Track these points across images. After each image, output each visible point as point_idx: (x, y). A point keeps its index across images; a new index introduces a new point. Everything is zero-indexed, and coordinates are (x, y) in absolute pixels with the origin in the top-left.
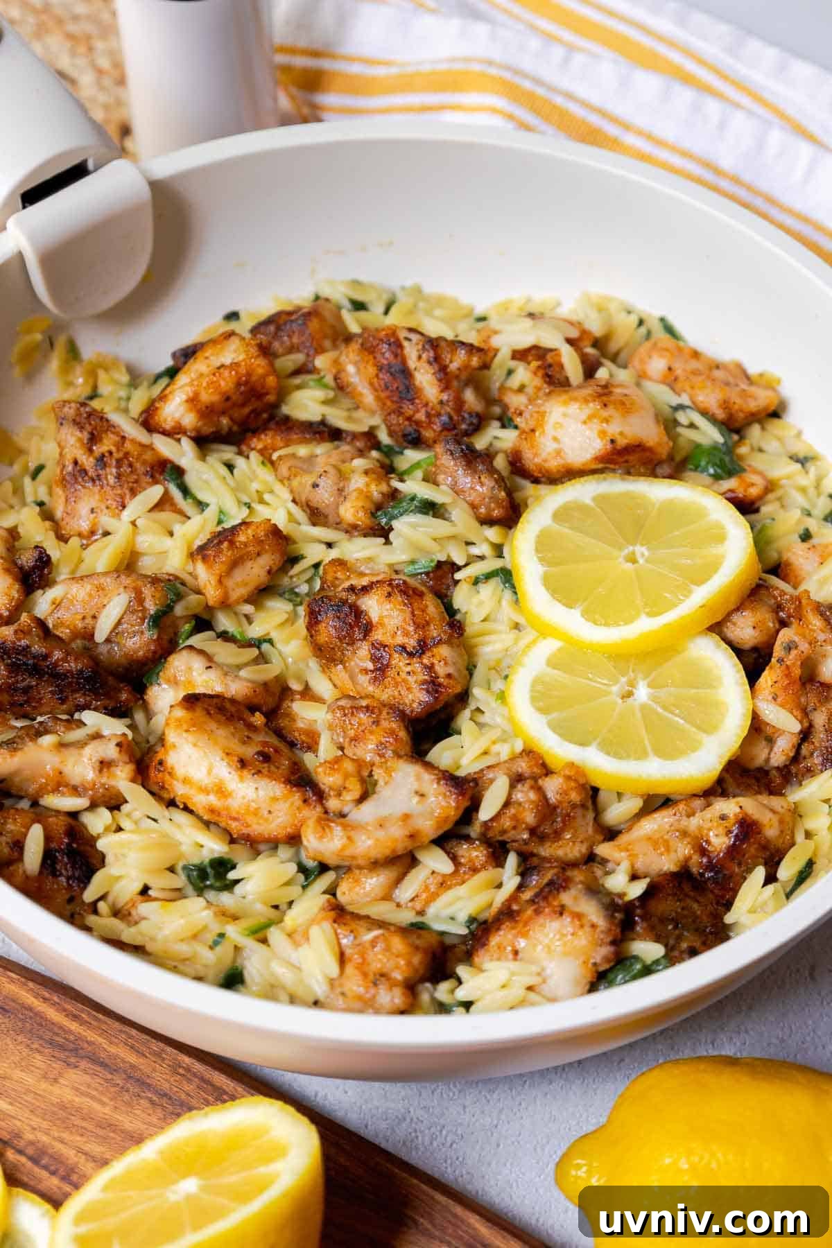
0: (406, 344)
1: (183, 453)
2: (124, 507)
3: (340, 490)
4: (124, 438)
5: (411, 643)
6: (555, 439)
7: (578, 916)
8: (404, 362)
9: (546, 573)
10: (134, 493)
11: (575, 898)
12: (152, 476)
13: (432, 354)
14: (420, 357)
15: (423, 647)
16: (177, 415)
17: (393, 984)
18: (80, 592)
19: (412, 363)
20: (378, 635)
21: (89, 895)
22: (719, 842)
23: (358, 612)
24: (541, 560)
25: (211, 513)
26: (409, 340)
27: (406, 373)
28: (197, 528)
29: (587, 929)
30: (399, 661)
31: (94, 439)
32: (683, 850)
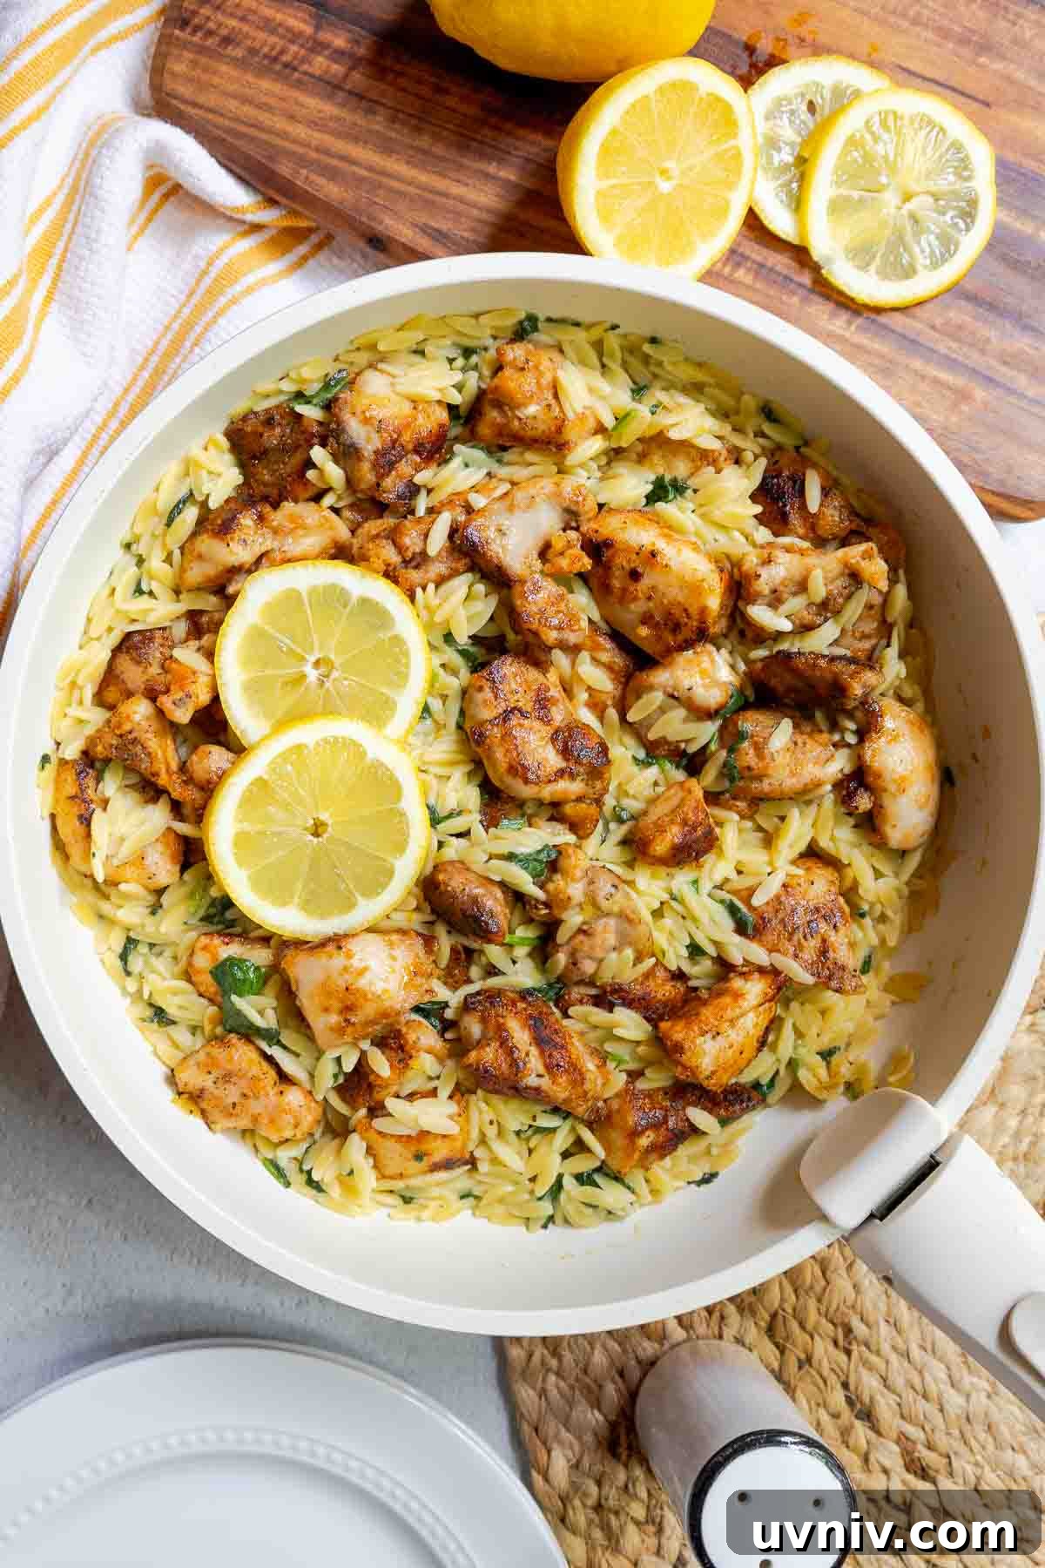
0: (541, 1070)
1: (740, 950)
2: (784, 886)
3: (591, 882)
4: (796, 956)
5: (514, 721)
6: (394, 959)
7: (366, 421)
8: (542, 1052)
9: (399, 800)
10: (778, 897)
11: (368, 440)
12: (763, 919)
13: (515, 1056)
14: (527, 1054)
15: (506, 715)
16: (749, 984)
17: (513, 364)
18: (811, 771)
19: (534, 1051)
20: (547, 731)
21: (763, 462)
22: (247, 520)
23: (565, 752)
24: (403, 814)
25: (706, 886)
26: (539, 1076)
27: (539, 1041)
28: (718, 868)
29: (358, 412)
30: (526, 703)
31: (824, 951)
32: (278, 517)
